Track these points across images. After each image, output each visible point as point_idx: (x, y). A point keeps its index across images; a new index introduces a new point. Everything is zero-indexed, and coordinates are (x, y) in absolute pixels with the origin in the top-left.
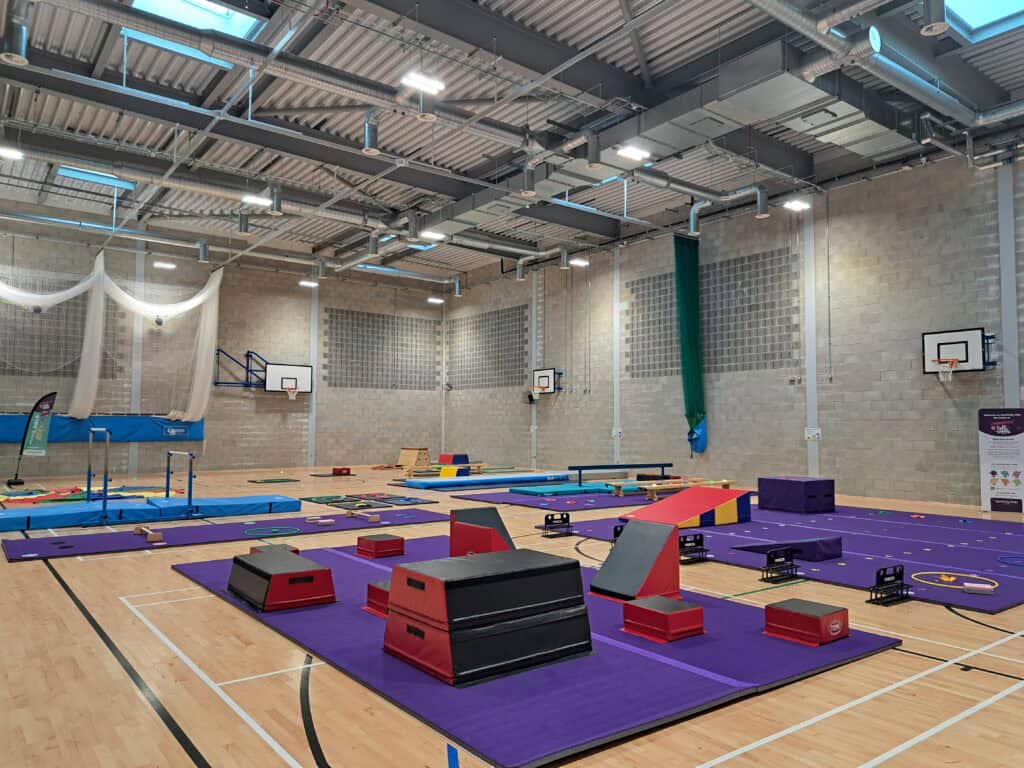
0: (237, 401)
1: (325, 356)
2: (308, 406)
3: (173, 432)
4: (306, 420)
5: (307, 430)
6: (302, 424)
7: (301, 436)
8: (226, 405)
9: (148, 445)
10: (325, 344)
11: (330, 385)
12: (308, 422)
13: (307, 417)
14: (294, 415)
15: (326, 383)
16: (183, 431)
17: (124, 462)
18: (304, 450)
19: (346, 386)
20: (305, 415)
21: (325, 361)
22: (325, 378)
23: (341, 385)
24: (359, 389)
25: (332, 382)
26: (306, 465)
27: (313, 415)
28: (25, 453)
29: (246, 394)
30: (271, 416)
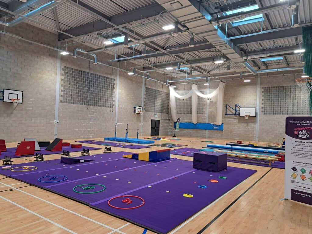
0: (232, 120)
1: (262, 104)
2: (256, 121)
3: (215, 128)
4: (255, 126)
5: (255, 129)
6: (254, 127)
7: (254, 131)
8: (230, 121)
9: (209, 131)
10: (263, 100)
11: (264, 114)
12: (256, 127)
13: (256, 125)
14: (251, 124)
15: (263, 113)
16: (217, 127)
17: (205, 135)
18: (254, 136)
19: (271, 114)
20: (255, 124)
21: (263, 106)
22: (262, 111)
23: (269, 114)
24: (277, 115)
25: (265, 113)
26: (255, 141)
27: (258, 124)
28: (176, 130)
29: (236, 117)
30: (243, 124)
